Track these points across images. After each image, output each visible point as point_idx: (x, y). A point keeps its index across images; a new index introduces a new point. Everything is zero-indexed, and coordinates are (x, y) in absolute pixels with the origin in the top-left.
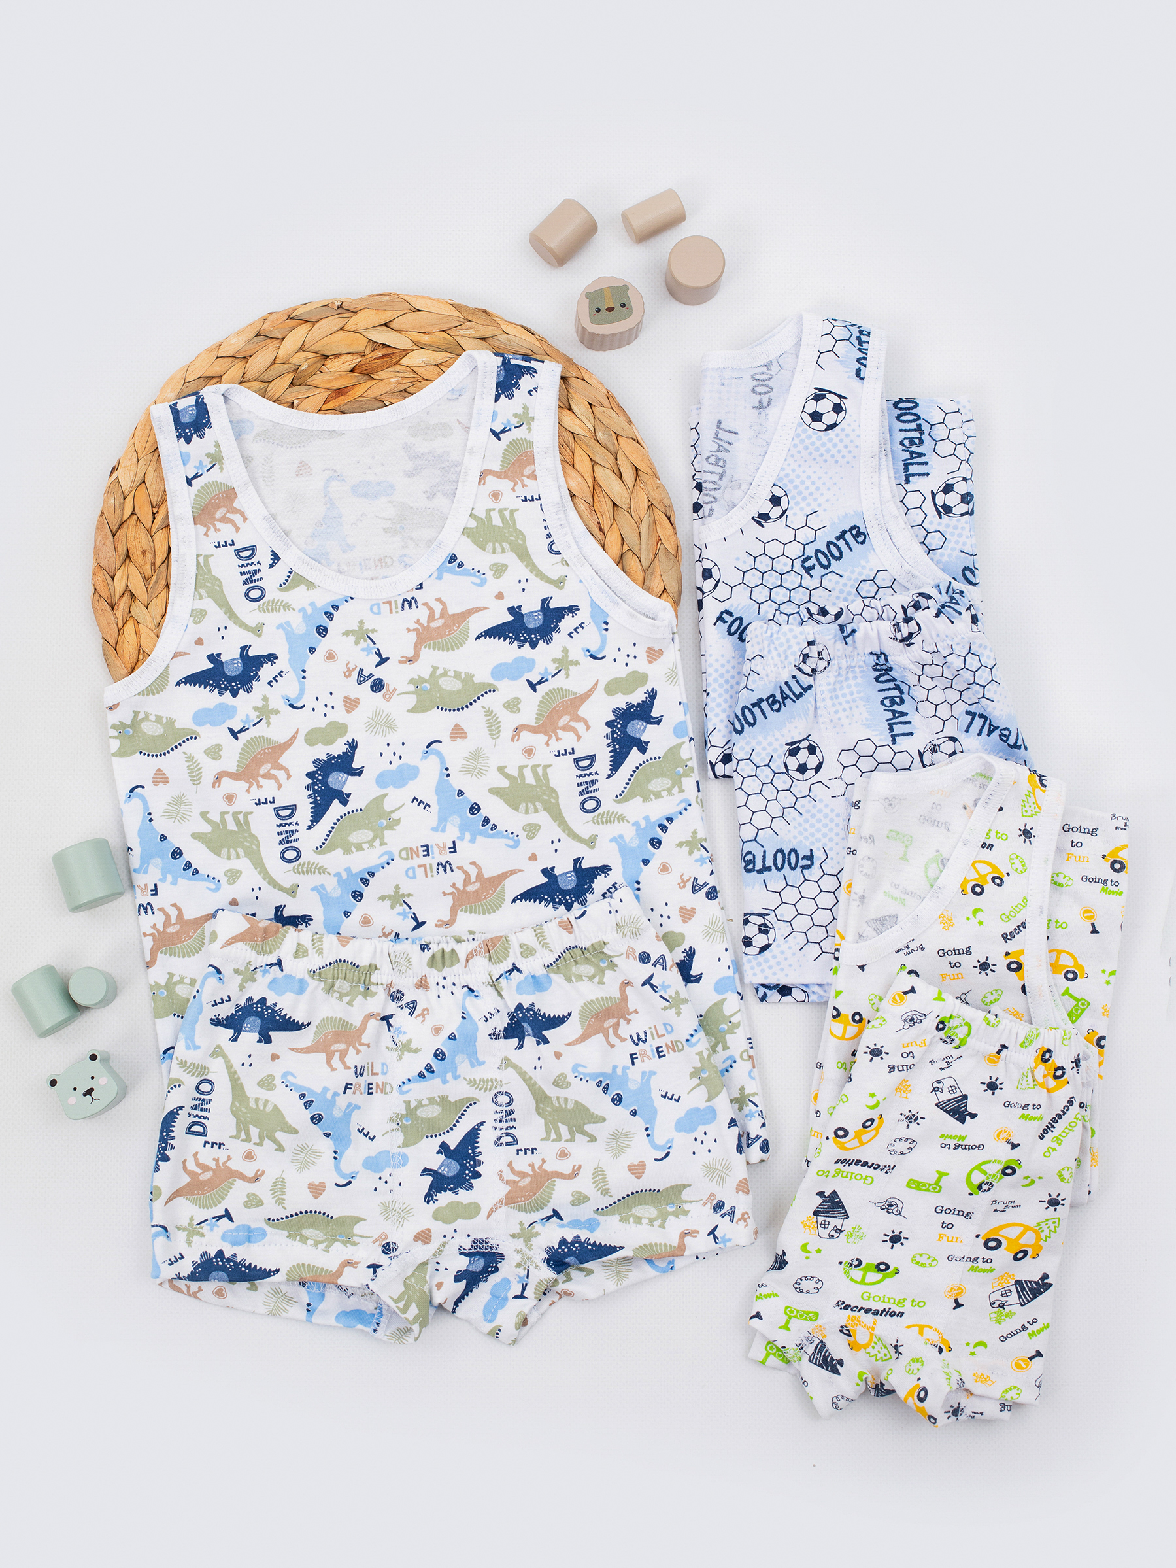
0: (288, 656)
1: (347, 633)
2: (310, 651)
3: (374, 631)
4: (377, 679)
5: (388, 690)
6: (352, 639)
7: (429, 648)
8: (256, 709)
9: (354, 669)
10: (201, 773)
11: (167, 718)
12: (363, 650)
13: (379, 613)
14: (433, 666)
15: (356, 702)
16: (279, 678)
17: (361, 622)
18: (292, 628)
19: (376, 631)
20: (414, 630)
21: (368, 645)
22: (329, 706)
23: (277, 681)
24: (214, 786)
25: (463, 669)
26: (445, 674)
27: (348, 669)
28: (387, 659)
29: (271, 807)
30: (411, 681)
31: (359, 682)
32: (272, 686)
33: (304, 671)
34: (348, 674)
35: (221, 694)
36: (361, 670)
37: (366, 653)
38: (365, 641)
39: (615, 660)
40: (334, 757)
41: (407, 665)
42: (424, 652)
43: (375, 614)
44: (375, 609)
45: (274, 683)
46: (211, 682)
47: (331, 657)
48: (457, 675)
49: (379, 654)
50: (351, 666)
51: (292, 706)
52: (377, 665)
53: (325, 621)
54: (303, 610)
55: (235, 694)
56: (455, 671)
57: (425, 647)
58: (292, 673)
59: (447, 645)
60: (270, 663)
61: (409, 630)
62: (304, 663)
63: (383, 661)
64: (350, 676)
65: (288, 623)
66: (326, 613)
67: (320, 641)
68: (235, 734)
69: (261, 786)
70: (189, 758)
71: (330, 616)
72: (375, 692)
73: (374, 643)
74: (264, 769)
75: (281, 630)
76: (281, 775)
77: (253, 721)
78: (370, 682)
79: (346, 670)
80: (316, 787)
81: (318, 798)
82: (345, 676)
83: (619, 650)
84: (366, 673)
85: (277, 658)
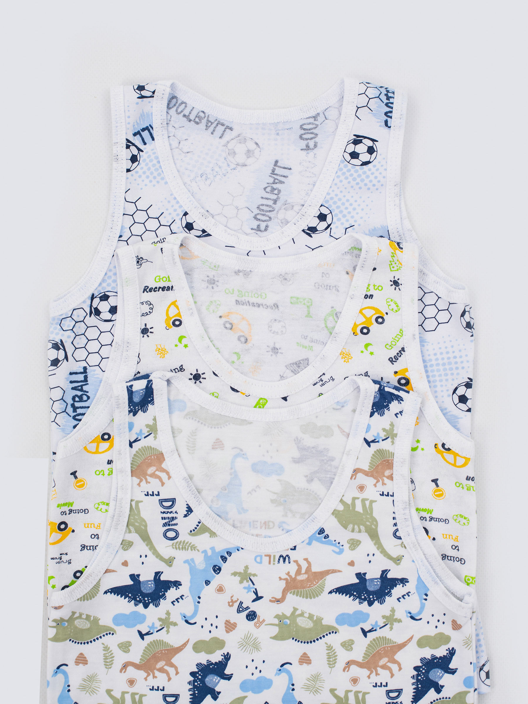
0: (189, 584)
1: (235, 574)
2: (206, 583)
3: (255, 575)
4: (252, 611)
5: (258, 620)
6: (238, 578)
7: (294, 594)
8: (160, 619)
9: (236, 601)
10: (113, 660)
11: (94, 617)
12: (245, 588)
13: (261, 563)
14: (294, 608)
15: (234, 626)
16: (180, 600)
17: (247, 567)
18: (195, 564)
19: (257, 576)
20: (284, 579)
21: (249, 585)
22: (214, 626)
23: (178, 602)
24: (121, 671)
25: (316, 613)
26: (302, 615)
27: (232, 601)
28: (262, 597)
29: (161, 693)
30: (277, 616)
31: (239, 611)
32: (174, 605)
33: (199, 598)
34: (231, 604)
35: (136, 605)
36: (241, 603)
37: (246, 591)
38: (247, 581)
39: (428, 622)
40: (212, 664)
41: (275, 604)
42: (290, 597)
43: (257, 562)
44: (258, 559)
45: (176, 603)
46: (130, 595)
47: (220, 589)
48: (311, 617)
49: (256, 593)
50: (234, 599)
51: (187, 622)
52: (254, 601)
53: (220, 562)
54: (205, 552)
55: (146, 606)
56: (309, 614)
57: (291, 593)
58: (190, 597)
59: (307, 594)
60: (175, 588)
61: (280, 579)
62: (200, 591)
63: (258, 598)
64: (232, 606)
65: (192, 560)
66: (222, 557)
67: (215, 577)
68: (142, 636)
69: (156, 677)
70: (106, 648)
71: (224, 559)
72: (249, 620)
73: (254, 584)
74: (159, 665)
75: (187, 565)
76: (171, 671)
77: (157, 628)
78: (247, 612)
79: (230, 601)
80: (196, 684)
81: (196, 692)
82: (229, 605)
83: (433, 615)
84: (244, 606)
85: (181, 585)
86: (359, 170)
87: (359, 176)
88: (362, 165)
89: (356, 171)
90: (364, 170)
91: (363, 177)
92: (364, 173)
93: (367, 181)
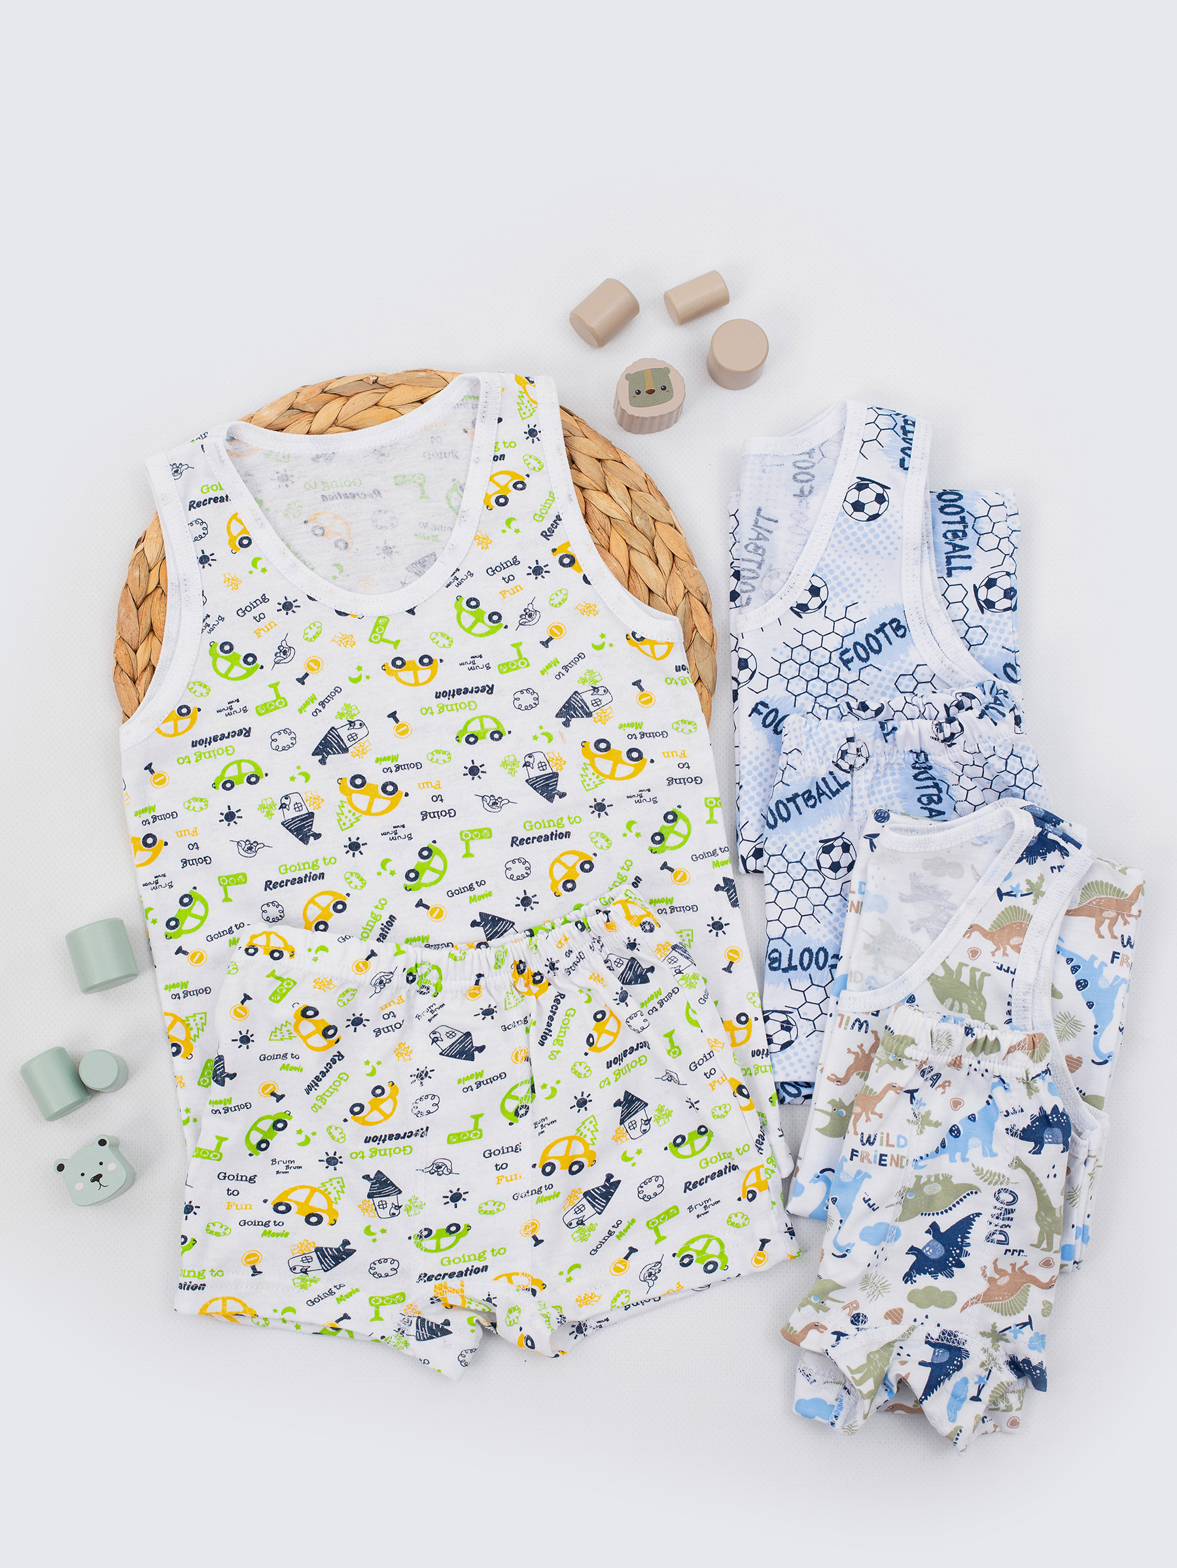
86: (865, 528)
87: (865, 535)
88: (868, 520)
89: (861, 529)
90: (872, 527)
91: (871, 536)
92: (872, 531)
93: (875, 542)
